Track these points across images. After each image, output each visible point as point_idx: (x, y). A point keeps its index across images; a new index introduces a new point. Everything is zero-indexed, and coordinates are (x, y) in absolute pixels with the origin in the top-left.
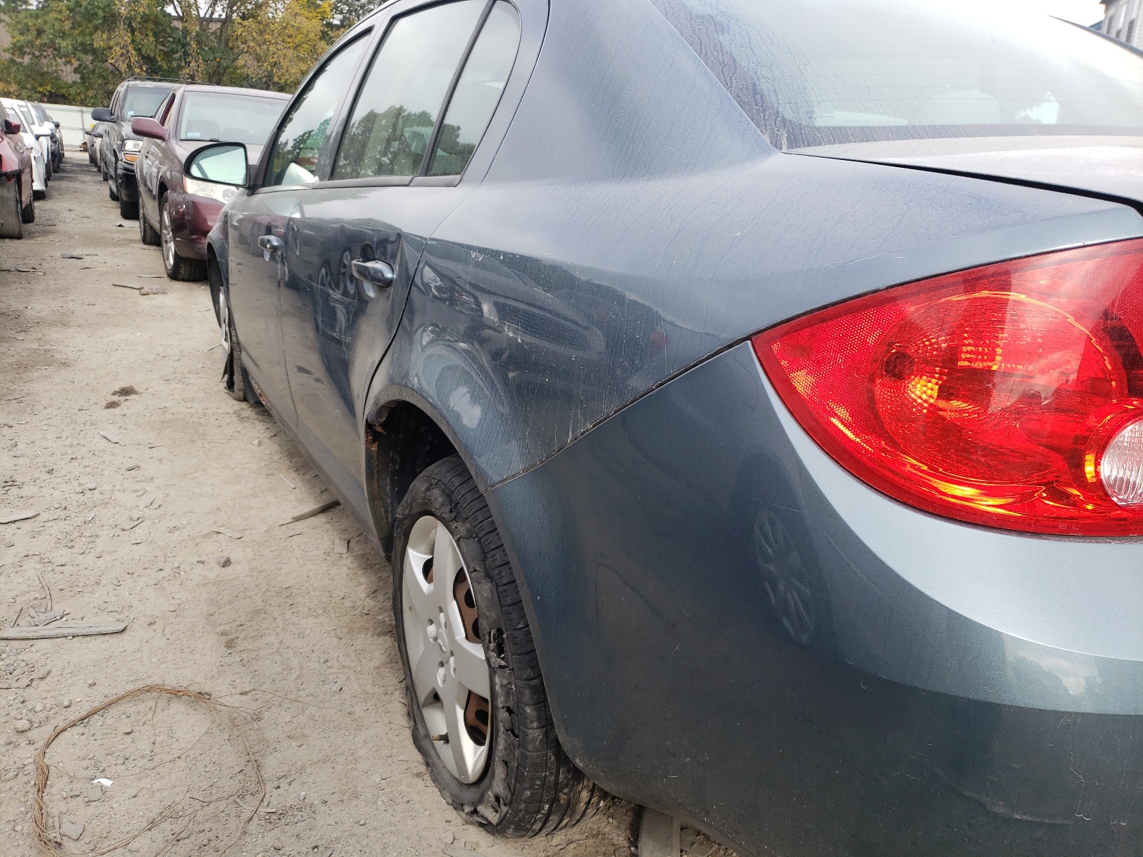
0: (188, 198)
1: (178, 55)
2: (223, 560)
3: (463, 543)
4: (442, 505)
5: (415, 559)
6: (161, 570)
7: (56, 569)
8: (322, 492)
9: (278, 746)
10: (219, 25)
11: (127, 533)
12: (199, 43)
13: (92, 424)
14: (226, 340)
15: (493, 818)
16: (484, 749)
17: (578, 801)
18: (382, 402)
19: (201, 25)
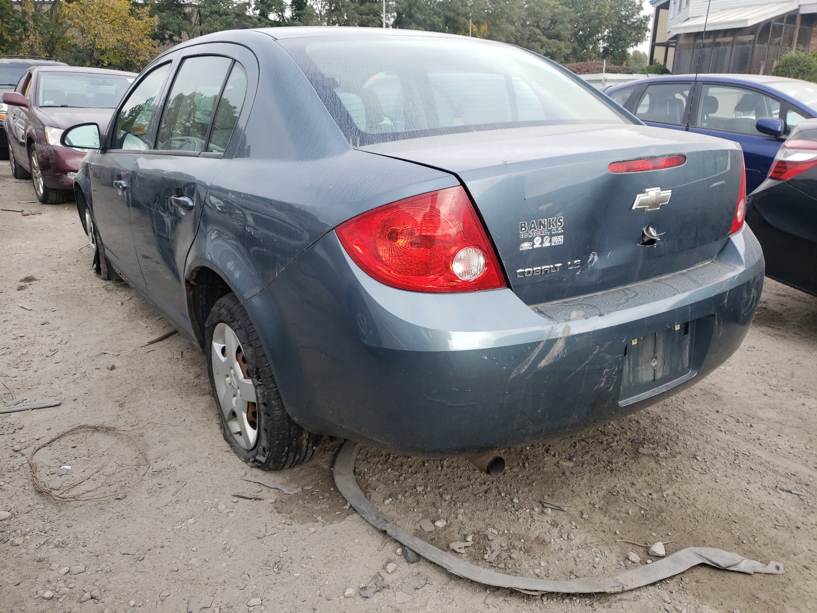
0: (50, 148)
1: (19, 31)
2: (110, 367)
3: (238, 331)
4: (226, 316)
5: (217, 347)
6: (75, 374)
7: (12, 379)
8: (164, 328)
9: (154, 446)
10: (49, 7)
11: (50, 358)
12: (35, 21)
13: (12, 300)
14: (93, 242)
15: (262, 459)
16: (255, 432)
17: (302, 446)
18: (193, 268)
19: (36, 7)
